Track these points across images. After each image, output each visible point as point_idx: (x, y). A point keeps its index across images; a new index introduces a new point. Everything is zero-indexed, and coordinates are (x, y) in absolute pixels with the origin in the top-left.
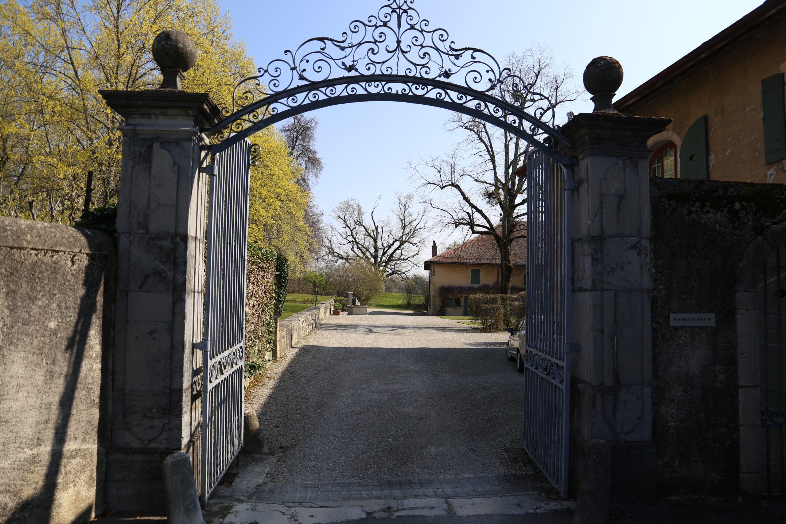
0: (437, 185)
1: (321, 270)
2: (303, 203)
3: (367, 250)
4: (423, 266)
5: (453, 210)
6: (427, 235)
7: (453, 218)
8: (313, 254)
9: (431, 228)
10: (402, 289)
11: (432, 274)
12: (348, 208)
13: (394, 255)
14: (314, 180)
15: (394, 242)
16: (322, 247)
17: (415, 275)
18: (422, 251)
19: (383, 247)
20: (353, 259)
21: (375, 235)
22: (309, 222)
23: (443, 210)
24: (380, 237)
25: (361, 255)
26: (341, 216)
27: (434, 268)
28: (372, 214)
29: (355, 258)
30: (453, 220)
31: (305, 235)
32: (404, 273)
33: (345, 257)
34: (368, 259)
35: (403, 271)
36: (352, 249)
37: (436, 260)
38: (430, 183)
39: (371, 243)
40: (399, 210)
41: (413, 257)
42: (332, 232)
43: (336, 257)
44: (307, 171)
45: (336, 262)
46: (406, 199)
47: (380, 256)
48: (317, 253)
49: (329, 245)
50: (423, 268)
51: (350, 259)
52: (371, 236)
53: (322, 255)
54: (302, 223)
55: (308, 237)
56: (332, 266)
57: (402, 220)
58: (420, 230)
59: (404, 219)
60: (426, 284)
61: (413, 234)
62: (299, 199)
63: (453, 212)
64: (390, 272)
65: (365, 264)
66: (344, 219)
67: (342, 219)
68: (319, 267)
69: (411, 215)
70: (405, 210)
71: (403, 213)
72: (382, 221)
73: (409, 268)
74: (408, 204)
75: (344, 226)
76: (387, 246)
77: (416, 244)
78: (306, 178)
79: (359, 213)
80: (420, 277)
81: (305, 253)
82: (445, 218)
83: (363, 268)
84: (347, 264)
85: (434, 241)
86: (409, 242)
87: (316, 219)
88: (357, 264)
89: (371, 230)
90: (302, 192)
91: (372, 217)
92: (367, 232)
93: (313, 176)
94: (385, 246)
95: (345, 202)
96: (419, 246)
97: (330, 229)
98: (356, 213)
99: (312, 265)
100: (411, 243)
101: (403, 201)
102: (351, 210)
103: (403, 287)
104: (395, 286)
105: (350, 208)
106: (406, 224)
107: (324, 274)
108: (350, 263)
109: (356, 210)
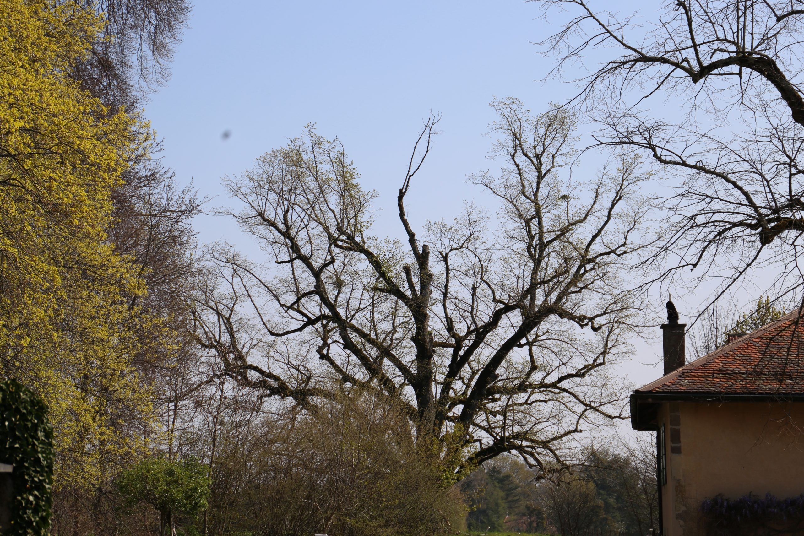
0: (677, 65)
1: (192, 443)
2: (104, 164)
3: (386, 352)
4: (627, 412)
5: (747, 166)
6: (639, 281)
7: (752, 204)
8: (158, 379)
9: (654, 250)
10: (539, 514)
11: (670, 444)
12: (299, 177)
13: (500, 371)
14: (150, 62)
15: (497, 317)
16: (197, 350)
17: (593, 453)
18: (621, 348)
19: (454, 335)
20: (327, 394)
21: (418, 287)
22: (136, 244)
23: (703, 169)
24: (436, 294)
25: (361, 374)
26: (270, 214)
27: (676, 421)
28: (400, 198)
29: (335, 387)
30: (750, 211)
31: (118, 297)
32: (545, 444)
33: (293, 385)
34: (394, 391)
35: (541, 437)
36: (320, 351)
37: (684, 385)
38: (645, 59)
39: (399, 320)
40: (514, 178)
41: (580, 374)
42: (237, 280)
43: (254, 385)
44: (115, 29)
45: (256, 409)
46: (541, 131)
47: (441, 378)
48: (175, 373)
49: (226, 338)
50: (629, 422)
51: (315, 392)
52: (400, 295)
53: (195, 379)
54: (106, 248)
55: (131, 308)
56: (239, 425)
57: (528, 222)
58: (607, 259)
59: (538, 215)
60: (645, 490)
61: (578, 277)
62: (87, 145)
63: (747, 176)
64: (488, 440)
65: (379, 412)
66: (282, 227)
67: (273, 224)
68: (184, 431)
69: (565, 197)
70: (540, 177)
71: (529, 191)
72: (443, 230)
73: (568, 423)
74: (551, 150)
75: (284, 255)
76: (469, 332)
77: (592, 319)
78: (113, 57)
79: (347, 199)
80: (616, 459)
81: (122, 375)
82: (716, 205)
83: (372, 428)
84: (302, 415)
85: (670, 306)
86: (563, 314)
87: (163, 228)
88: (345, 415)
89: (399, 267)
90: (99, 117)
91: (402, 215)
92: (383, 275)
93: (147, 49)
94: (462, 334)
95: (286, 155)
96: (606, 329)
97: (227, 272)
98: (333, 199)
99: (155, 426)
100: (571, 317)
101: (529, 140)
102: (313, 185)
103: (545, 505)
104: (512, 505)
105: (309, 179)
106: (547, 237)
107: (207, 461)
108: (314, 411)
109: (334, 185)
